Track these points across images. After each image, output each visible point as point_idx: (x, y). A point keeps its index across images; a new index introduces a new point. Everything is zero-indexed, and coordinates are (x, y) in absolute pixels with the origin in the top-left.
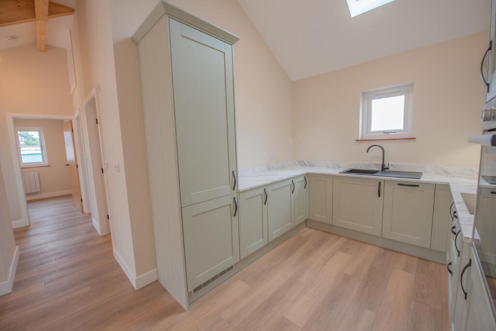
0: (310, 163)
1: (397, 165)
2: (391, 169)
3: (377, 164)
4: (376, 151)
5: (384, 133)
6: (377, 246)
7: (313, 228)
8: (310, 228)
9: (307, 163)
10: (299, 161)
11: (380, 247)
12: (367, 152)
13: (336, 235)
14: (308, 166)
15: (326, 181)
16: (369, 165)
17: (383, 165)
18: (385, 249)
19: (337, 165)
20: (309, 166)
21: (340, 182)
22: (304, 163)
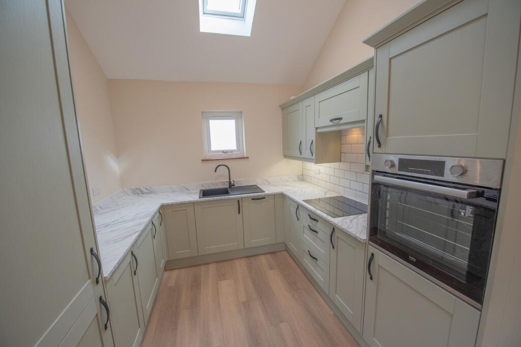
0: (149, 190)
1: (238, 181)
2: (236, 185)
3: (223, 182)
4: (223, 171)
5: (223, 152)
6: (241, 258)
7: (175, 269)
8: (171, 270)
9: (146, 191)
10: (132, 190)
11: (244, 257)
12: (216, 171)
13: (204, 264)
14: (146, 193)
15: (186, 210)
16: (216, 184)
17: (230, 183)
18: (247, 257)
19: (185, 187)
20: (149, 193)
21: (202, 208)
22: (141, 191)
